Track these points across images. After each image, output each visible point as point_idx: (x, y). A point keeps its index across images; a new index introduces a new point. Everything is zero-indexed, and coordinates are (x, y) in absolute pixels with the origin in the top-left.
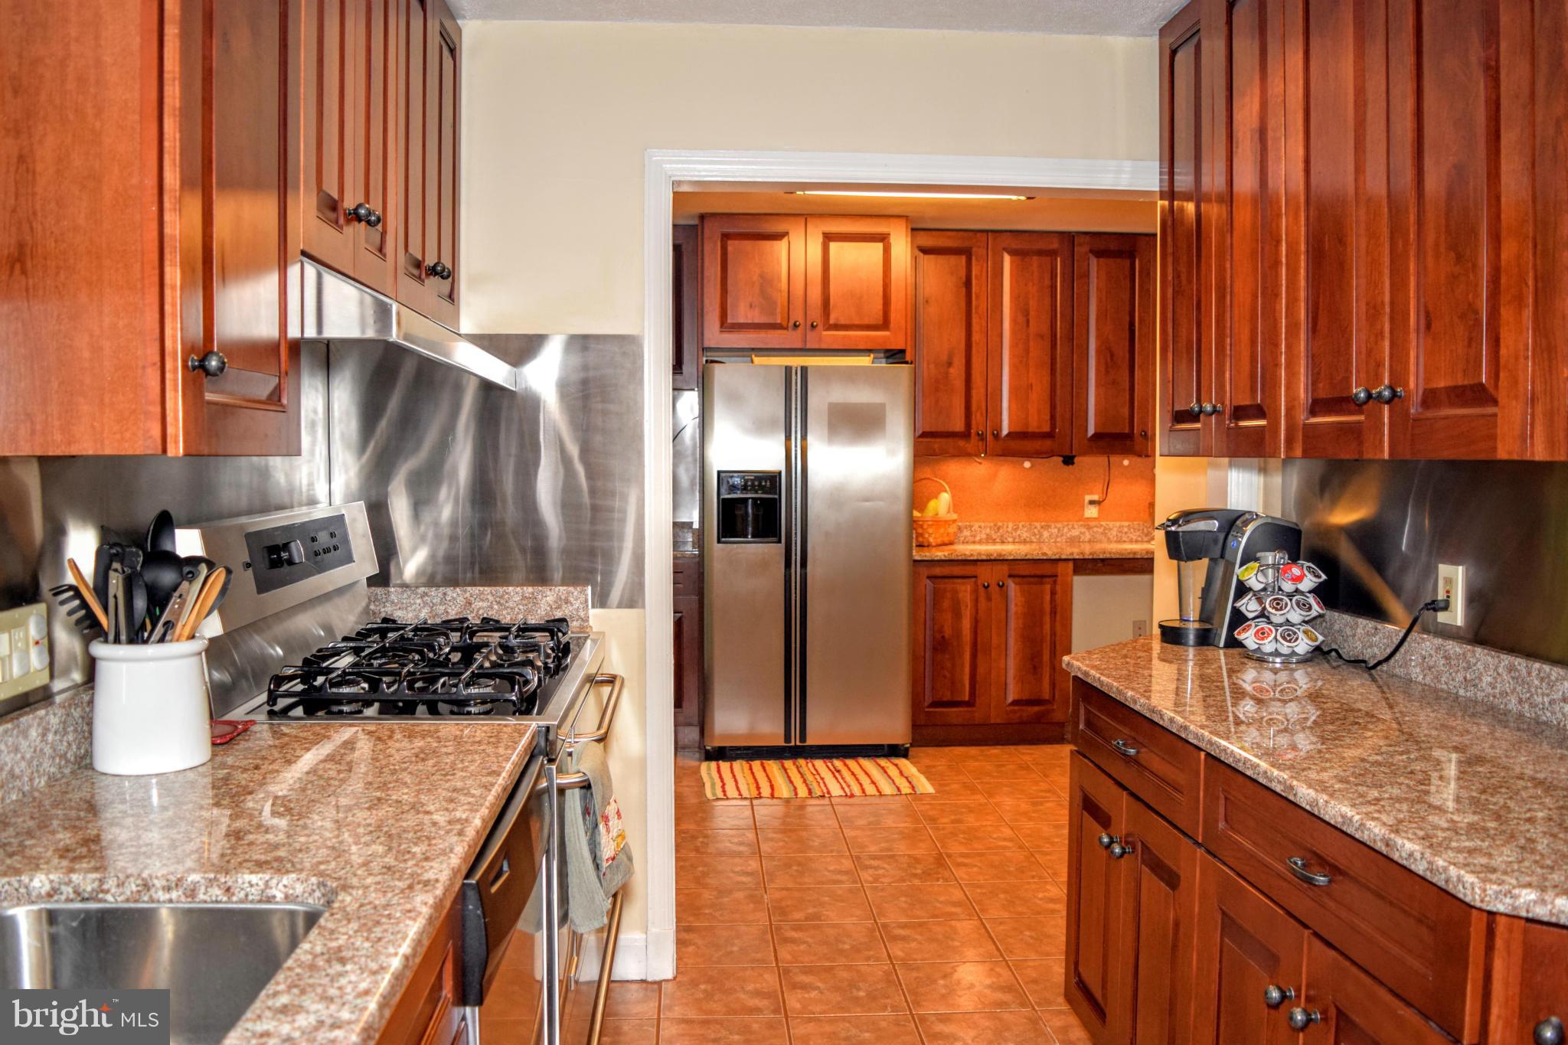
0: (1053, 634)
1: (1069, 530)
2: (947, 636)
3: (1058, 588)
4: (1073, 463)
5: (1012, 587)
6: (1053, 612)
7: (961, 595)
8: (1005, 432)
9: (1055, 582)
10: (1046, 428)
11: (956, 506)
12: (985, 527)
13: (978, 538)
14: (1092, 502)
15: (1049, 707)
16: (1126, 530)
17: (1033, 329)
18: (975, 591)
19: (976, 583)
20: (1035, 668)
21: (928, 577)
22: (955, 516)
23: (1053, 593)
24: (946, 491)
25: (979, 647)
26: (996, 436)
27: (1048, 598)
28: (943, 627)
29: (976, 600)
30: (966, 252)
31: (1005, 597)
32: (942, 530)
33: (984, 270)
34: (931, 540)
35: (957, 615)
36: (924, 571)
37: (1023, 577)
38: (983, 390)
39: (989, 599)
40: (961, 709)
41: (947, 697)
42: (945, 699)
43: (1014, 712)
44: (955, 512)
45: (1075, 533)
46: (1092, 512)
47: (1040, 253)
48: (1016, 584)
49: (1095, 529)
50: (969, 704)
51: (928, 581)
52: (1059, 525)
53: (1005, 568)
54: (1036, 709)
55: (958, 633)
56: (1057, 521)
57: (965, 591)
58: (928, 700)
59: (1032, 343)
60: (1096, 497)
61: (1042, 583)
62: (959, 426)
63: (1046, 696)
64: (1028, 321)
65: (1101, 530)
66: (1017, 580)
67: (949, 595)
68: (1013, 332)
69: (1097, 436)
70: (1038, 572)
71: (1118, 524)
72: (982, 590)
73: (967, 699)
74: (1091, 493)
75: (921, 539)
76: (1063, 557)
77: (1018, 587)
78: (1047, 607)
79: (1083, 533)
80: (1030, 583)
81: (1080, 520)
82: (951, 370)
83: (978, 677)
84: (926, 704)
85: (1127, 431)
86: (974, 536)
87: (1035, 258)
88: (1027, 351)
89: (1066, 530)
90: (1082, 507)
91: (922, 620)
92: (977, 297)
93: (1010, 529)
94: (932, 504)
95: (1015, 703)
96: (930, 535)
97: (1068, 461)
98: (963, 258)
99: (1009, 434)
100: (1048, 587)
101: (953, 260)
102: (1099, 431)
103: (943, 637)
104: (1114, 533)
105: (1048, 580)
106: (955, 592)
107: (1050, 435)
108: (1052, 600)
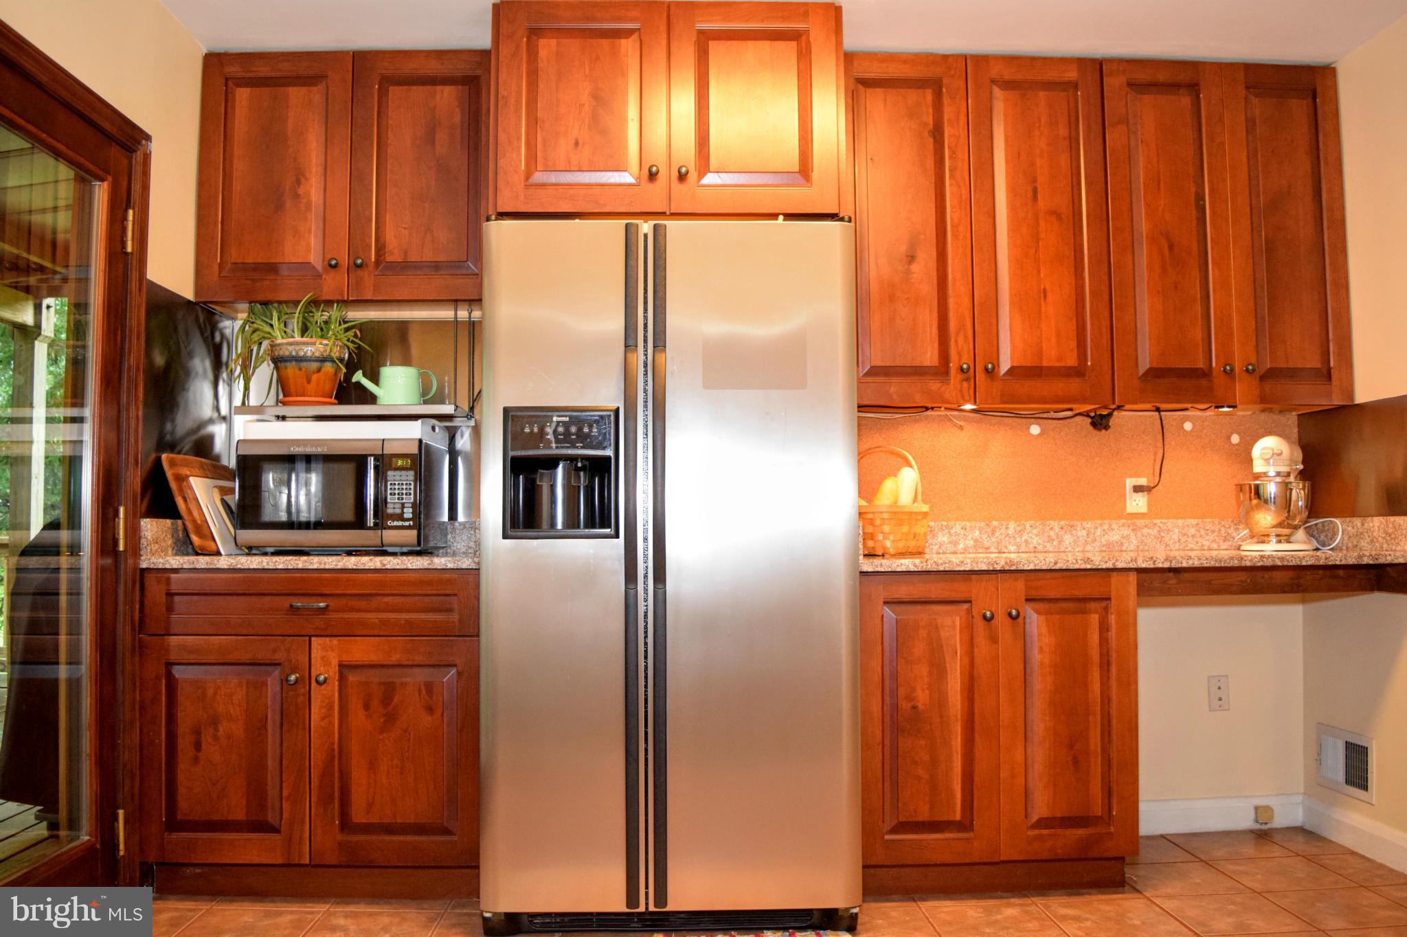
0: (1106, 699)
1: (1105, 532)
2: (921, 707)
3: (1112, 619)
4: (1107, 427)
5: (1034, 620)
6: (1105, 665)
7: (944, 634)
8: (1005, 366)
9: (1106, 609)
10: (1072, 361)
11: (926, 491)
12: (972, 529)
13: (961, 547)
14: (1137, 489)
15: (1100, 829)
16: (1193, 531)
17: (1042, 203)
18: (969, 628)
19: (969, 611)
20: (1076, 761)
21: (885, 603)
22: (925, 508)
23: (1104, 628)
24: (910, 465)
25: (977, 727)
26: (991, 373)
27: (1094, 638)
28: (913, 689)
29: (971, 644)
30: (936, 85)
31: (1023, 638)
32: (905, 529)
33: (964, 111)
34: (888, 544)
35: (938, 670)
36: (880, 592)
37: (1051, 600)
38: (966, 301)
39: (994, 640)
40: (947, 835)
41: (924, 814)
42: (920, 819)
43: (1040, 838)
44: (925, 502)
45: (1114, 536)
46: (1137, 504)
47: (1049, 86)
48: (1038, 612)
49: (1145, 531)
50: (964, 825)
51: (887, 610)
52: (1088, 525)
53: (1020, 585)
54: (1081, 832)
55: (941, 704)
56: (1084, 519)
57: (951, 624)
58: (890, 823)
59: (1042, 223)
60: (1143, 481)
61: (1084, 612)
62: (929, 357)
63: (1098, 811)
64: (1035, 191)
65: (1154, 532)
66: (1040, 606)
67: (923, 633)
68: (1012, 209)
69: (1155, 374)
70: (1079, 593)
71: (1180, 522)
72: (980, 625)
73: (958, 817)
74: (1137, 475)
75: (871, 544)
76: (1120, 565)
77: (1042, 618)
78: (1095, 653)
79: (1127, 537)
80: (1064, 612)
81: (1119, 517)
82: (915, 267)
83: (976, 779)
84: (887, 827)
85: (1201, 364)
86: (955, 543)
87: (1042, 94)
88: (1036, 238)
89: (1099, 532)
90: (1123, 496)
91: (877, 678)
92: (953, 152)
93: (1011, 532)
94: (888, 485)
95: (1043, 823)
96: (886, 536)
97: (1100, 422)
98: (929, 95)
99: (1012, 371)
100: (1094, 618)
101: (912, 95)
102: (1155, 365)
103: (914, 708)
104: (1175, 537)
105: (1093, 605)
106: (934, 628)
107: (1077, 372)
108: (1104, 641)
